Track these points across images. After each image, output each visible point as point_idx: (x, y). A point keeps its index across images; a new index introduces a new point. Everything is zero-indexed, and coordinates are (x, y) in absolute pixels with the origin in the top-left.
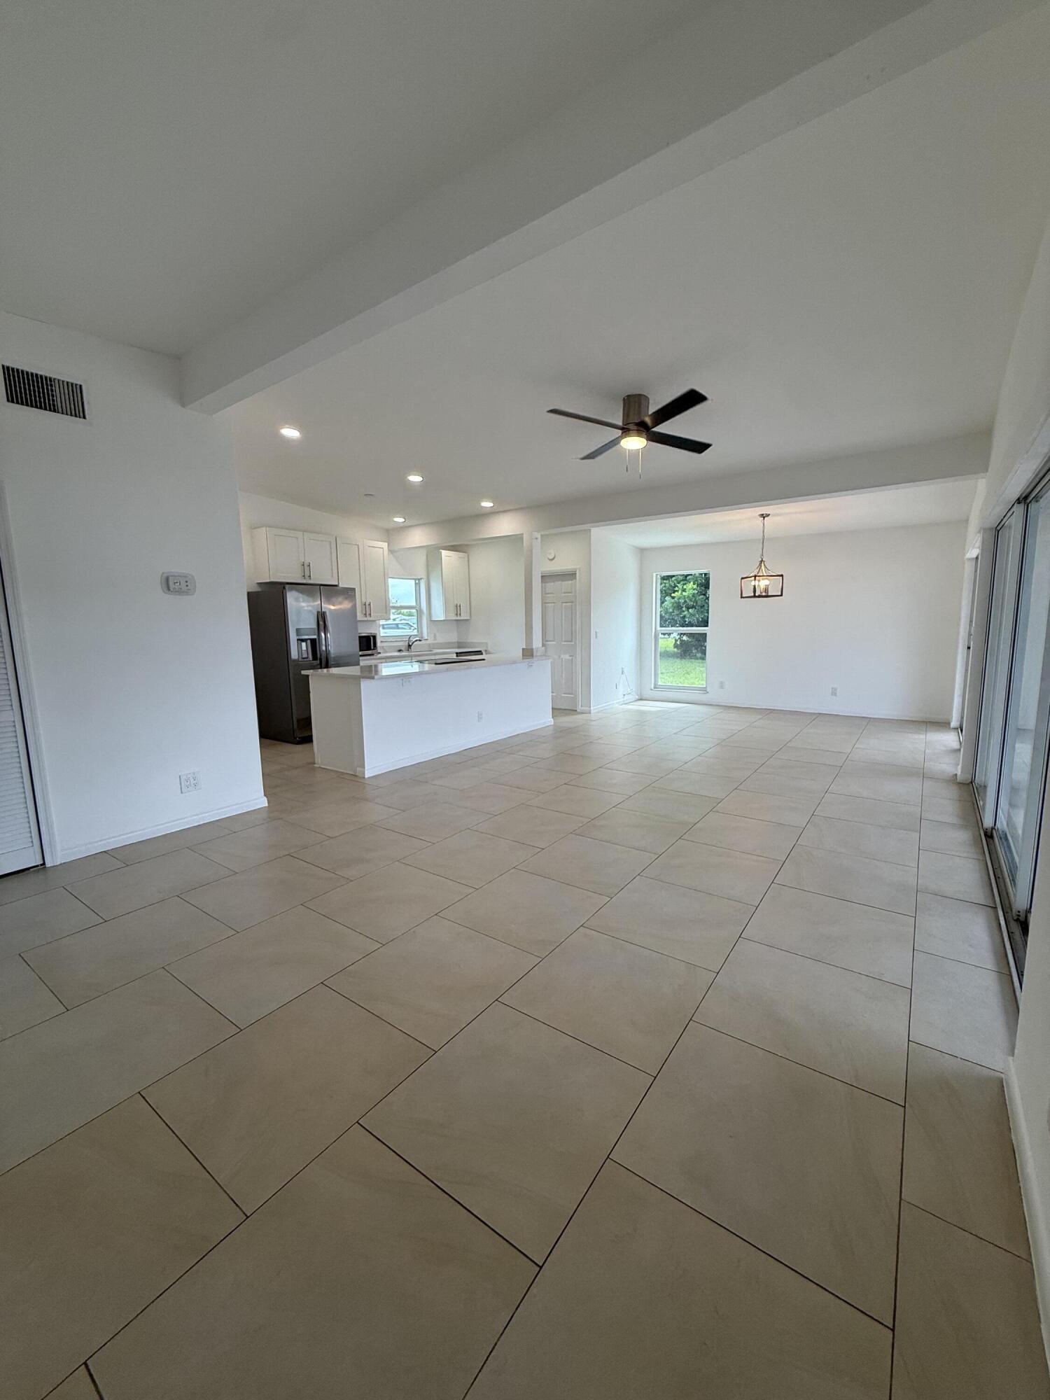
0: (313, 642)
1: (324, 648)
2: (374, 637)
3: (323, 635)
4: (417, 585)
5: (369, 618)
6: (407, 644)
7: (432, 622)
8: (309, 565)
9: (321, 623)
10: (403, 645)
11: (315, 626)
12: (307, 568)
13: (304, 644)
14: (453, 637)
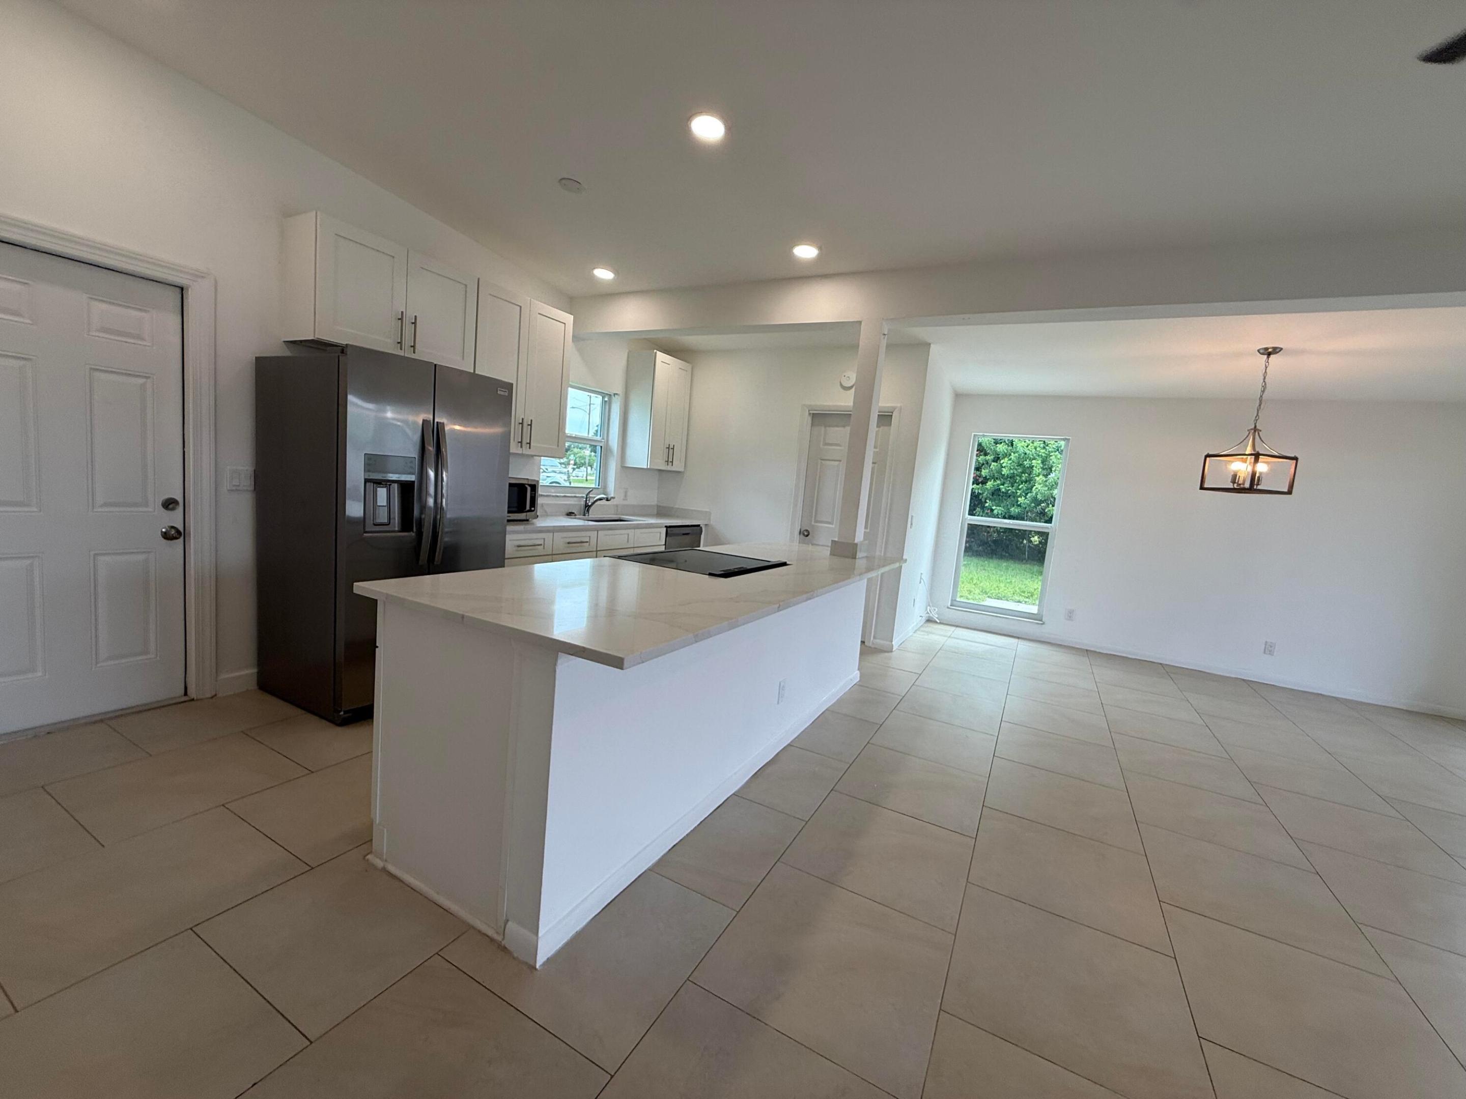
0: (406, 489)
1: (431, 502)
2: (534, 487)
3: (432, 474)
4: (607, 405)
5: (526, 451)
6: (583, 503)
7: (626, 470)
8: (415, 323)
9: (431, 449)
10: (576, 504)
11: (414, 453)
12: (408, 330)
13: (382, 492)
14: (651, 498)
